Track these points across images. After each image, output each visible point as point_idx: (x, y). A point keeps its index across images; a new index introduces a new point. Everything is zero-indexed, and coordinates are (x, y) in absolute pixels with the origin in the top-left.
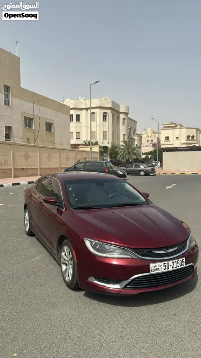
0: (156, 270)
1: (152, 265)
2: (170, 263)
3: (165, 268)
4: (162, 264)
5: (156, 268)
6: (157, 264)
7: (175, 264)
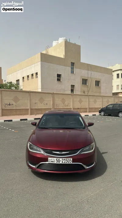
0: (52, 161)
1: (49, 158)
2: (61, 159)
3: (57, 161)
4: (55, 159)
5: (51, 160)
6: (52, 158)
7: (64, 161)
